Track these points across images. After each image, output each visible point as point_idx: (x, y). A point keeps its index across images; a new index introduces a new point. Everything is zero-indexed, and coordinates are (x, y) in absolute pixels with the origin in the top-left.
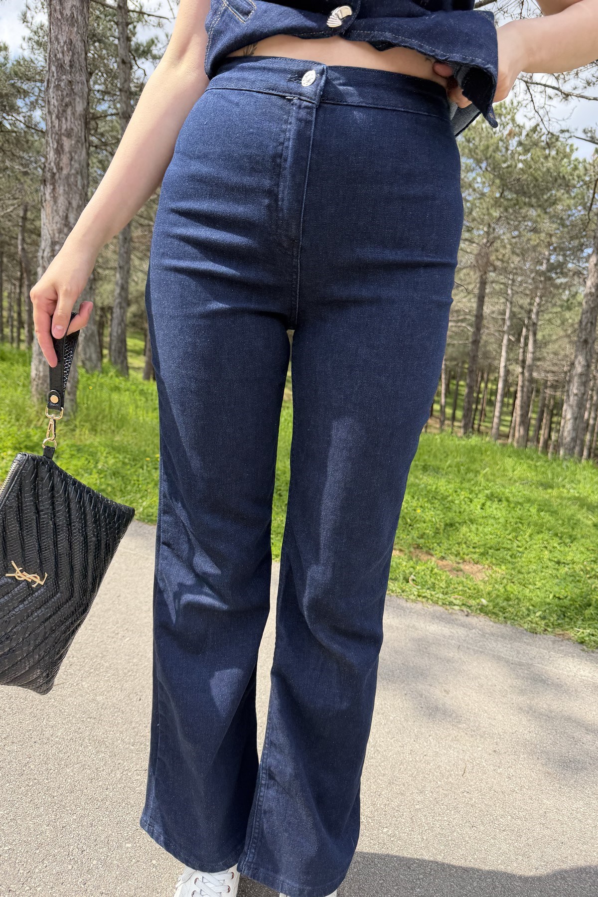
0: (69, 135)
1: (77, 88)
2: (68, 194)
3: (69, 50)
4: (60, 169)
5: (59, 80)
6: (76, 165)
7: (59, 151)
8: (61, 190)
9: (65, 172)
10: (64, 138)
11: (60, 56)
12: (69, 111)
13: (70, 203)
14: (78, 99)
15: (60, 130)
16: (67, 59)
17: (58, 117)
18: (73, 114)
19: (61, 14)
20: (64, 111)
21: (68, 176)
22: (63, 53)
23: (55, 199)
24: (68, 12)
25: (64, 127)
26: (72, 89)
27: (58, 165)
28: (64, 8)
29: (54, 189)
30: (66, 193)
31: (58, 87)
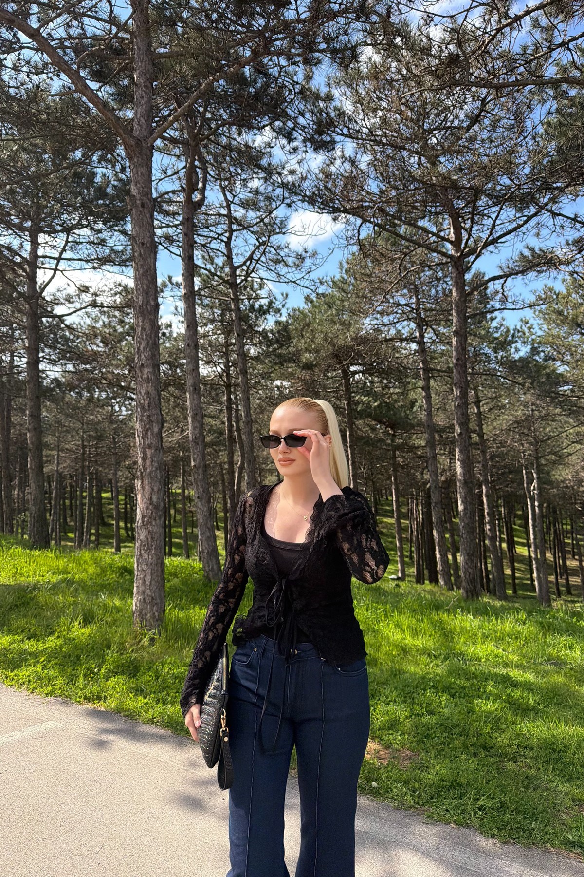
0: (150, 447)
1: (153, 418)
2: (151, 483)
3: (147, 397)
4: (145, 469)
5: (142, 416)
6: (156, 464)
7: (144, 459)
8: (146, 482)
9: (148, 470)
10: (147, 450)
11: (142, 402)
12: (149, 433)
13: (153, 489)
14: (154, 424)
15: (144, 445)
16: (147, 402)
17: (142, 438)
18: (152, 434)
19: (142, 378)
20: (146, 434)
21: (151, 472)
22: (144, 400)
23: (143, 488)
24: (145, 376)
25: (147, 443)
26: (151, 420)
27: (144, 467)
28: (143, 374)
29: (142, 482)
30: (150, 483)
31: (141, 420)
